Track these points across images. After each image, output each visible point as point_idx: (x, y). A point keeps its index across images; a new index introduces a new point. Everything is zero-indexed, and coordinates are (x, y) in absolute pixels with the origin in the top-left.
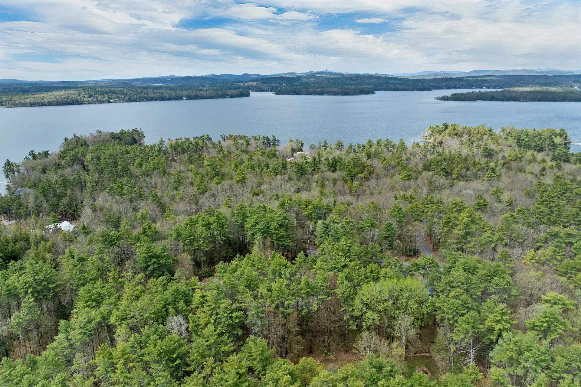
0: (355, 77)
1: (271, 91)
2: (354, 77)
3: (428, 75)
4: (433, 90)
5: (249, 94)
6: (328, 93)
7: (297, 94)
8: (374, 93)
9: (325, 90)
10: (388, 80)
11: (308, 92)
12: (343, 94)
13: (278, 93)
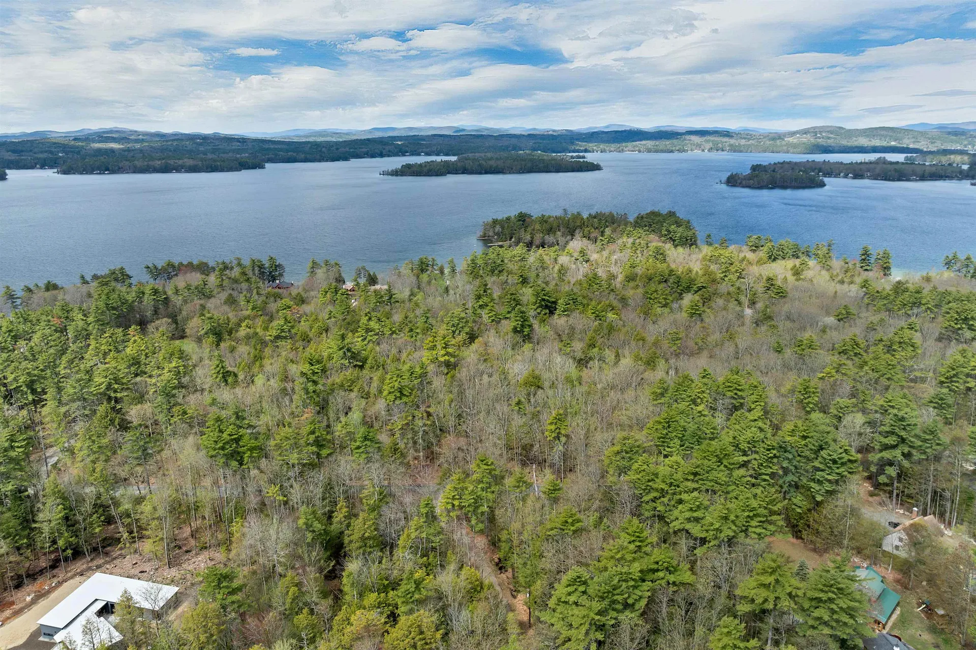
0: (199, 138)
1: (51, 167)
2: (197, 139)
3: (310, 136)
4: (353, 160)
5: (6, 174)
6: (178, 169)
7: (113, 172)
8: (263, 167)
9: (171, 162)
10: (261, 145)
11: (135, 167)
12: (210, 170)
13: (65, 172)
